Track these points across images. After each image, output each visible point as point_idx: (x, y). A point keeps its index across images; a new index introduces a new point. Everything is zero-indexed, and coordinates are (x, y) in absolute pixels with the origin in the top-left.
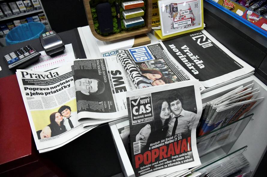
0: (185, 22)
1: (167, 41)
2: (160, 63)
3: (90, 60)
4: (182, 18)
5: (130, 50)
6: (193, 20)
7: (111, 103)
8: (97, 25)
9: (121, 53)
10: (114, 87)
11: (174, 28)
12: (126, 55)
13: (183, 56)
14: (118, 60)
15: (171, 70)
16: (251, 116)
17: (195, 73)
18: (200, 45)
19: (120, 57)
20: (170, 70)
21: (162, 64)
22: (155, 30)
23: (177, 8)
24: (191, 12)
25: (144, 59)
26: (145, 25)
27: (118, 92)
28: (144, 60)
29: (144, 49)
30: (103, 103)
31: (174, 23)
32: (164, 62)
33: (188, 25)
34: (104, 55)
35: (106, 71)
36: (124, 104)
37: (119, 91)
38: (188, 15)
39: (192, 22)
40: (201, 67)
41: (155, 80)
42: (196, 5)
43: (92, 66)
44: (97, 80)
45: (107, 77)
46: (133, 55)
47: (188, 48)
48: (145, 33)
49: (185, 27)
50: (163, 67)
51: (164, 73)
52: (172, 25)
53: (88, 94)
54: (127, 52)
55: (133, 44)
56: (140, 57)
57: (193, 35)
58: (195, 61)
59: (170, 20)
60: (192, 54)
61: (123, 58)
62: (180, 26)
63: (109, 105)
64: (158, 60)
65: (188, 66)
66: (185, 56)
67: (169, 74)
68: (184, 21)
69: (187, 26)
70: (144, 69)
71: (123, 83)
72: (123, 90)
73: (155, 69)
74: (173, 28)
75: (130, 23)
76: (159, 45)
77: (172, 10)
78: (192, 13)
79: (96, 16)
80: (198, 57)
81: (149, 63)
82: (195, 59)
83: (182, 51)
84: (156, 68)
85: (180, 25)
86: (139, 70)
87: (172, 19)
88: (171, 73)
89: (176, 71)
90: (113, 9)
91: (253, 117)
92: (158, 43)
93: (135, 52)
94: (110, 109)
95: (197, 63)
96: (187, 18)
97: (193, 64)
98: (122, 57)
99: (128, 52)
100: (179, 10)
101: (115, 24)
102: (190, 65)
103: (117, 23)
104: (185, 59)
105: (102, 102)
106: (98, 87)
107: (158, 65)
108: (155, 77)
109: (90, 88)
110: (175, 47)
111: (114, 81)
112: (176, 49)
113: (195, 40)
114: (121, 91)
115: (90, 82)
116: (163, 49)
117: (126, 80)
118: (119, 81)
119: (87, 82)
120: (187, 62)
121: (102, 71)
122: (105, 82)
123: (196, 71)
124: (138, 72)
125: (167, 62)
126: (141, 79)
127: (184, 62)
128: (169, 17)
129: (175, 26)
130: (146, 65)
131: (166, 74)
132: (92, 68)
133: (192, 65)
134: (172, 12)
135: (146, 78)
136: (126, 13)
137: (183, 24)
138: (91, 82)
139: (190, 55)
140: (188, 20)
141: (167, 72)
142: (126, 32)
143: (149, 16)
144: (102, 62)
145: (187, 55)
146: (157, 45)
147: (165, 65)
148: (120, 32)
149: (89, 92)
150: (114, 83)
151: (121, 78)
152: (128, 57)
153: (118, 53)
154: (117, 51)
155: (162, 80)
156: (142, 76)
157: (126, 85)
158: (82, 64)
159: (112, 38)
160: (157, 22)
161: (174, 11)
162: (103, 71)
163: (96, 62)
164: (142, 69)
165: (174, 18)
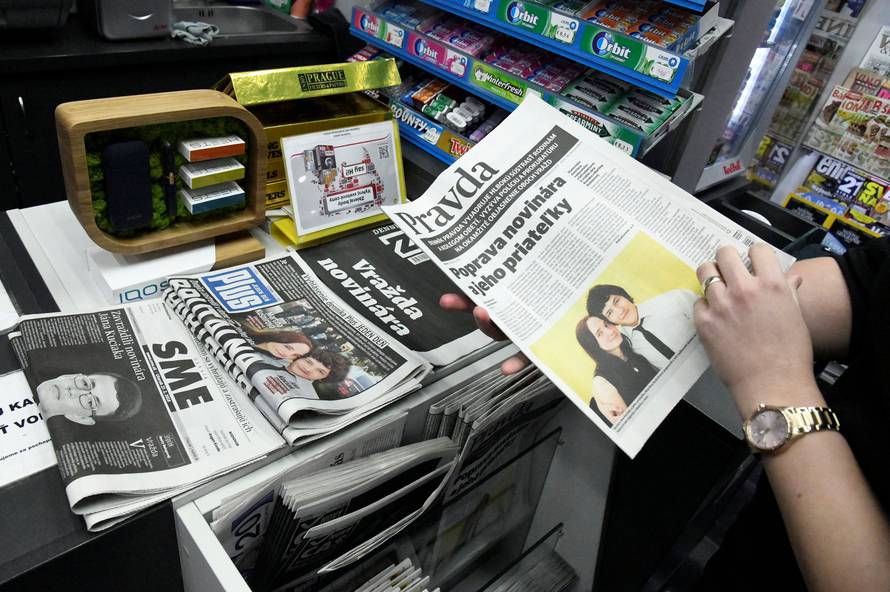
0: (357, 197)
1: (313, 250)
2: (300, 310)
3: (77, 316)
4: (350, 185)
5: (205, 279)
6: (377, 189)
7: (168, 439)
8: (101, 205)
9: (180, 288)
10: (172, 393)
11: (328, 213)
12: (196, 294)
13: (361, 290)
14: (171, 311)
15: (334, 328)
16: (557, 434)
17: (401, 333)
18: (403, 256)
19: (176, 302)
20: (331, 329)
21: (306, 314)
22: (272, 220)
23: (333, 157)
24: (372, 169)
25: (252, 303)
26: (244, 205)
27: (187, 406)
28: (251, 306)
29: (247, 275)
30: (145, 443)
31: (328, 199)
32: (311, 307)
33: (367, 204)
34: (124, 296)
35: (135, 345)
36: (212, 438)
37: (188, 401)
38: (364, 178)
39: (375, 197)
40: (414, 316)
41: (294, 360)
42: (384, 152)
43: (86, 334)
44: (114, 376)
45: (144, 365)
46: (217, 293)
47: (371, 267)
48: (244, 227)
49: (359, 210)
50: (310, 322)
51: (316, 338)
52: (322, 205)
53: (89, 422)
54: (195, 284)
55: (214, 261)
56: (239, 298)
57: (381, 230)
58: (395, 301)
59: (318, 192)
60: (385, 284)
61: (189, 302)
62: (344, 206)
63: (164, 446)
64: (294, 304)
65: (379, 314)
66: (367, 289)
67: (329, 341)
68: (353, 192)
69: (363, 207)
70: (258, 330)
71: (197, 377)
72: (200, 398)
73: (287, 329)
74: (326, 212)
75: (204, 199)
76: (290, 260)
77: (319, 164)
78: (374, 172)
79: (102, 177)
80: (402, 288)
81: (269, 314)
82: (395, 296)
83: (356, 276)
84: (290, 325)
85: (345, 203)
86: (244, 334)
87: (323, 187)
88: (334, 336)
89: (349, 330)
90: (154, 160)
91: (563, 437)
92: (285, 255)
93: (221, 283)
94: (169, 457)
95: (401, 306)
96: (360, 183)
97: (392, 309)
98: (186, 300)
99: (200, 283)
100: (338, 165)
101: (159, 205)
102: (384, 312)
103: (161, 199)
104: (368, 296)
105: (141, 441)
106: (120, 396)
107: (295, 317)
108: (292, 352)
109: (94, 403)
110: (336, 266)
111: (168, 376)
112: (341, 271)
113: (387, 243)
114: (196, 402)
115: (89, 383)
116: (301, 272)
117: (204, 368)
118: (183, 372)
119: (80, 385)
120: (374, 306)
121: (122, 347)
122: (140, 379)
123: (402, 328)
124: (243, 341)
125: (320, 309)
126: (257, 357)
127: (367, 304)
128: (314, 182)
129: (332, 206)
130: (261, 320)
131: (322, 341)
132: (88, 338)
133: (390, 312)
134: (320, 169)
135: (269, 354)
136: (192, 172)
137: (352, 201)
138: (94, 385)
139: (381, 285)
140: (364, 190)
141: (323, 336)
142: (190, 227)
143: (258, 180)
144: (117, 318)
145: (372, 287)
146: (285, 262)
147: (314, 315)
148: (172, 226)
149: (93, 416)
150: (167, 381)
151: (190, 364)
152: (203, 300)
153: (170, 290)
154: (165, 284)
155: (314, 357)
156: (256, 350)
157: (207, 382)
158: (51, 331)
159: (146, 243)
160: (277, 195)
161: (325, 167)
162: (127, 346)
163: (98, 319)
164: (253, 331)
165: (327, 186)
